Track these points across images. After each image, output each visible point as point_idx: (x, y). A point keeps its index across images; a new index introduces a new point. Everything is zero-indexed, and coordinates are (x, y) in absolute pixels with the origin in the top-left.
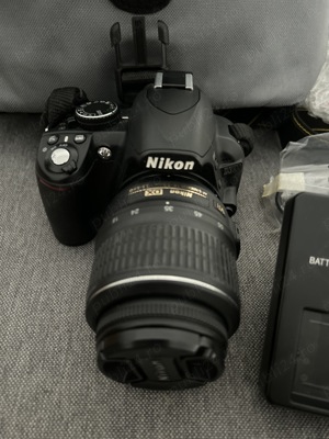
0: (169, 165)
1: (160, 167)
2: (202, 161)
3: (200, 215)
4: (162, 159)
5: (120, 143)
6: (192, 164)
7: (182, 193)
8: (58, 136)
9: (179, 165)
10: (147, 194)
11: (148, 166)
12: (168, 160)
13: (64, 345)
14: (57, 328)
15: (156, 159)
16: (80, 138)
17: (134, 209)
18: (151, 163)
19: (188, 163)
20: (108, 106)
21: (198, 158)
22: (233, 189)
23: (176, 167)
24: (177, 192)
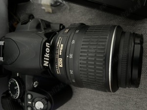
0: (47, 55)
2: (45, 39)
4: (45, 58)
5: (32, 77)
6: (47, 44)
7: (61, 49)
10: (61, 66)
11: (47, 65)
12: (45, 56)
15: (45, 61)
17: (70, 72)
18: (46, 64)
19: (47, 46)
20: (12, 83)
21: (44, 41)
22: (51, 25)
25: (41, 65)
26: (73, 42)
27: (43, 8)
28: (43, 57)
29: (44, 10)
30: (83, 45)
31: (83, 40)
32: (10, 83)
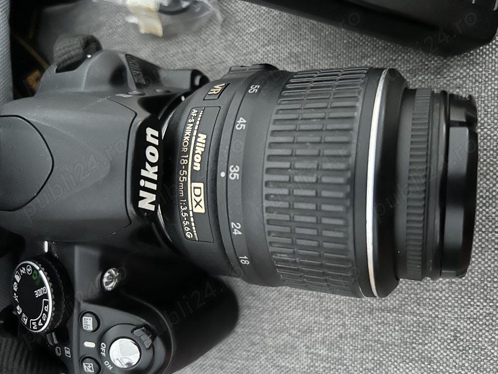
0: (151, 172)
1: (154, 187)
2: (143, 115)
3: (241, 120)
4: (142, 183)
5: (95, 253)
6: (150, 131)
7: (199, 150)
8: (82, 360)
9: (152, 154)
11: (152, 208)
13: (390, 317)
14: (367, 329)
16: (88, 323)
18: (147, 202)
19: (149, 139)
20: (24, 277)
21: (139, 121)
22: (163, 74)
23: (154, 159)
24: (198, 158)
25: (130, 208)
26: (242, 123)
27: (133, 20)
28: (137, 177)
29: (136, 27)
30: (274, 133)
31: (275, 117)
32: (18, 278)
